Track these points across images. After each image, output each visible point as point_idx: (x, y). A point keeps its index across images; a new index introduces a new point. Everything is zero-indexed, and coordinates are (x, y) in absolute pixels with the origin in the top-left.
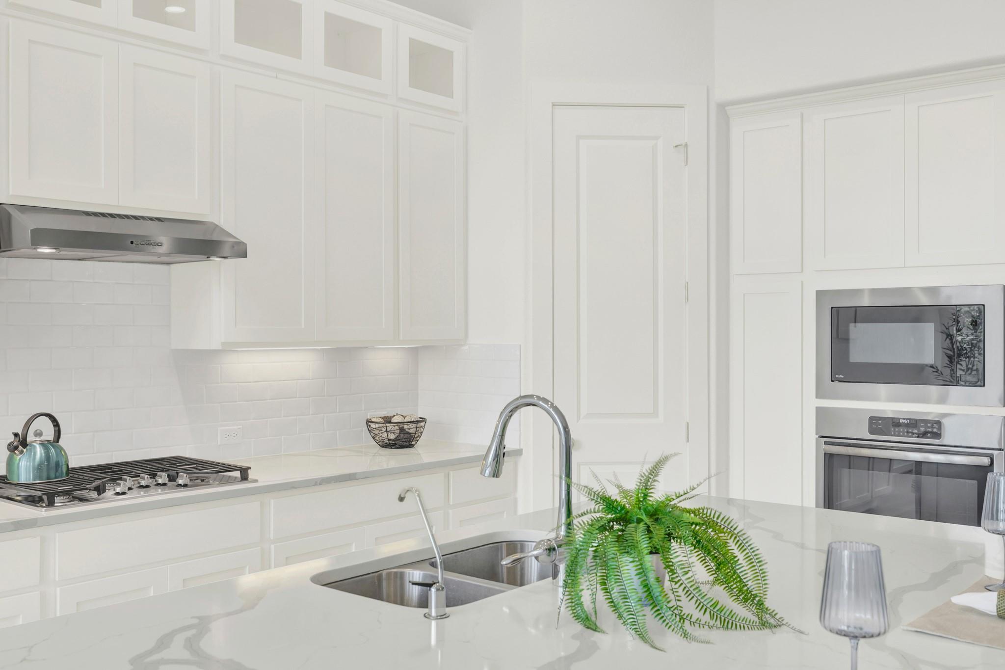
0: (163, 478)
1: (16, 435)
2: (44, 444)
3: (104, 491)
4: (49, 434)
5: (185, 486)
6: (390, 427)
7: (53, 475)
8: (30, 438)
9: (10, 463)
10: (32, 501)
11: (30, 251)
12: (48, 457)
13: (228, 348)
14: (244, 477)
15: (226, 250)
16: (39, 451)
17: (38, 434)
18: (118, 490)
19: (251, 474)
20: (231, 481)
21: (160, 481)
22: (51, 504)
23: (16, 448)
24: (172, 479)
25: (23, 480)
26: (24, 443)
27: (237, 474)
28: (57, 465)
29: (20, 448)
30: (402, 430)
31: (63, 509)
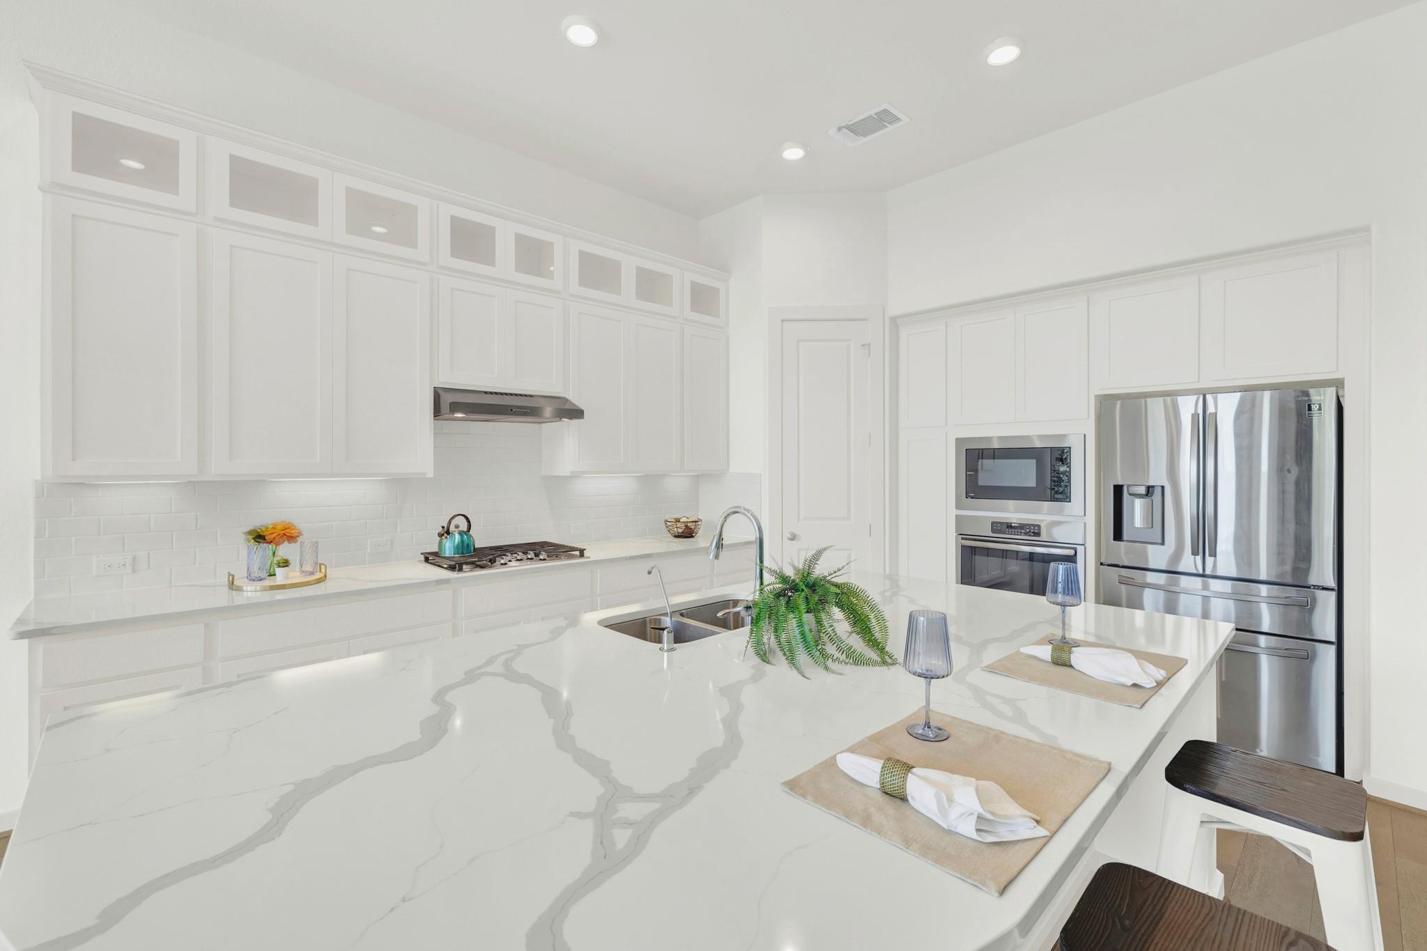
0: (531, 555)
1: (443, 527)
2: (461, 533)
3: (495, 562)
4: (464, 527)
5: (544, 560)
6: (679, 524)
7: (465, 552)
8: (452, 528)
9: (440, 544)
10: (452, 568)
11: (451, 416)
12: (462, 541)
13: (575, 476)
14: (582, 555)
15: (548, 412)
16: (457, 537)
17: (457, 527)
18: (502, 562)
19: (586, 553)
20: (573, 557)
21: (529, 557)
22: (461, 570)
23: (443, 535)
24: (537, 555)
25: (447, 555)
26: (448, 532)
27: (578, 553)
28: (468, 545)
29: (445, 535)
30: (687, 526)
31: (468, 574)
